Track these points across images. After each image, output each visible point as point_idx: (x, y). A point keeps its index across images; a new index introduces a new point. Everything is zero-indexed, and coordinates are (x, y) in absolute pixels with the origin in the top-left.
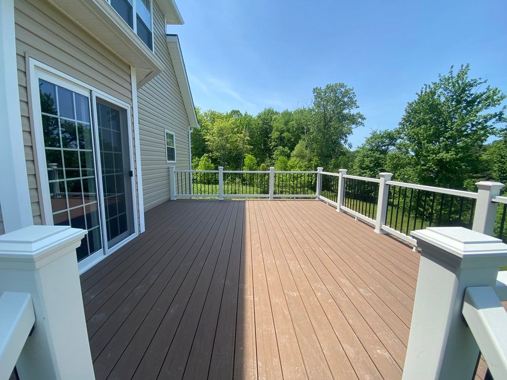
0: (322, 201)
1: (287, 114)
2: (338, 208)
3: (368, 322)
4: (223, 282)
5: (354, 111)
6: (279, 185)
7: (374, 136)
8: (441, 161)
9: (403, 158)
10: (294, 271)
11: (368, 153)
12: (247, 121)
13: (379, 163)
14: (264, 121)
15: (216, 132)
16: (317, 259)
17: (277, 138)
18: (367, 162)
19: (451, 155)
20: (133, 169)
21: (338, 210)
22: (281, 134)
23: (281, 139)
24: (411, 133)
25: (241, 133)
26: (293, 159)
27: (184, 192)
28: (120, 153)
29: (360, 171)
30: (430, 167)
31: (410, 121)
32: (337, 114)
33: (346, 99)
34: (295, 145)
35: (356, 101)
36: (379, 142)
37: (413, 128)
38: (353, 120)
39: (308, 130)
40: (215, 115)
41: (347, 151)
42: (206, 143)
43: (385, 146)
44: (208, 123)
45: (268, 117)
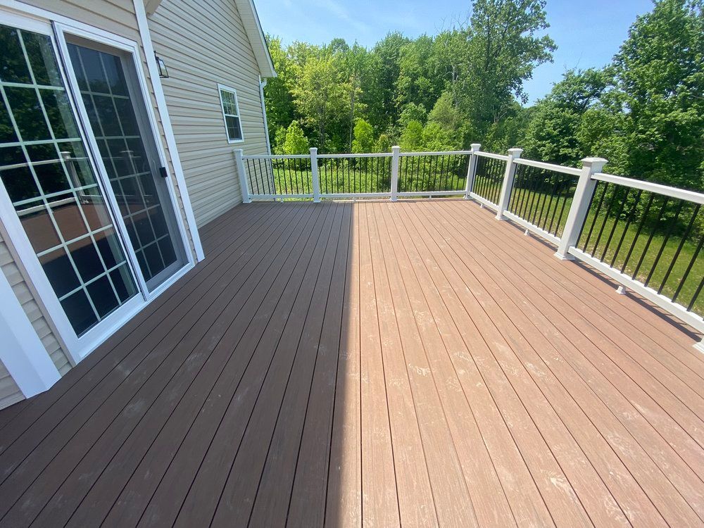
0: (474, 200)
1: (425, 42)
2: (499, 214)
3: (538, 426)
4: (316, 347)
5: (538, 34)
6: (406, 169)
7: (569, 81)
8: (671, 125)
9: (611, 120)
10: (424, 328)
11: (554, 111)
12: (357, 59)
13: (568, 129)
14: (385, 58)
15: (308, 81)
16: (462, 307)
17: (406, 89)
18: (549, 127)
19: (692, 115)
20: (165, 164)
21: (498, 217)
22: (413, 80)
23: (413, 89)
24: (632, 75)
25: (349, 81)
26: (430, 125)
27: (261, 190)
28: (138, 137)
29: (535, 143)
30: (651, 136)
31: (634, 52)
32: (509, 40)
33: (528, 11)
34: (435, 100)
35: (545, 13)
36: (574, 91)
37: (637, 65)
38: (536, 51)
39: (459, 70)
40: (305, 50)
41: (520, 109)
42: (294, 102)
43: (583, 98)
44: (295, 66)
45: (392, 49)
